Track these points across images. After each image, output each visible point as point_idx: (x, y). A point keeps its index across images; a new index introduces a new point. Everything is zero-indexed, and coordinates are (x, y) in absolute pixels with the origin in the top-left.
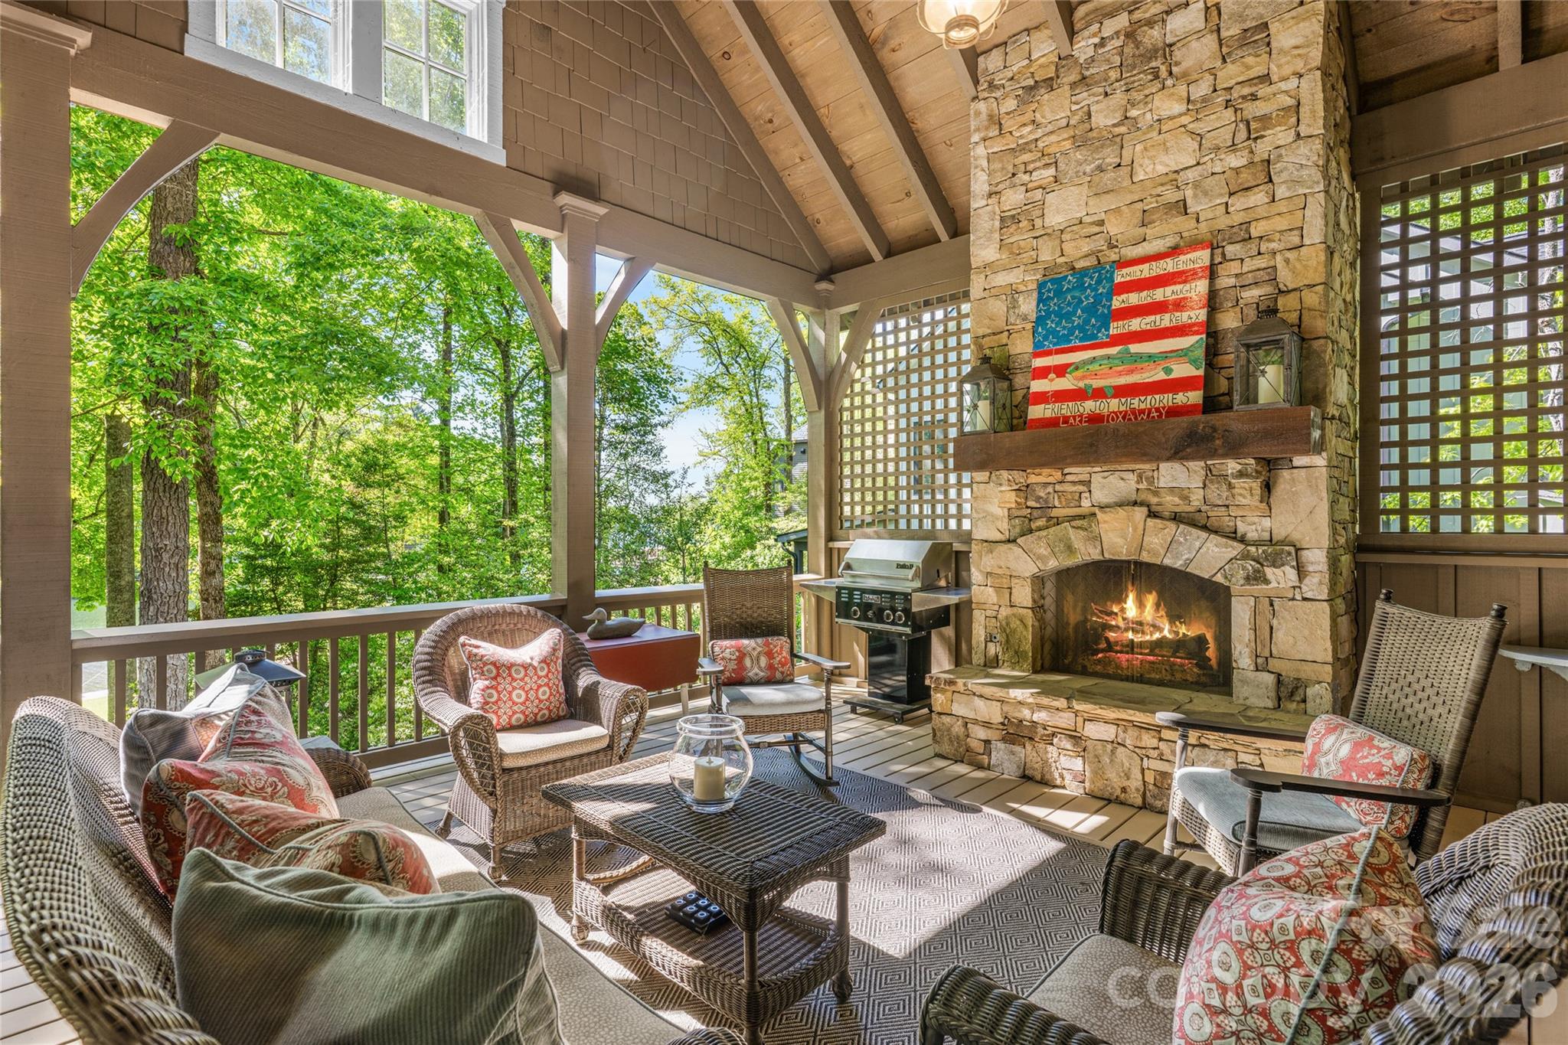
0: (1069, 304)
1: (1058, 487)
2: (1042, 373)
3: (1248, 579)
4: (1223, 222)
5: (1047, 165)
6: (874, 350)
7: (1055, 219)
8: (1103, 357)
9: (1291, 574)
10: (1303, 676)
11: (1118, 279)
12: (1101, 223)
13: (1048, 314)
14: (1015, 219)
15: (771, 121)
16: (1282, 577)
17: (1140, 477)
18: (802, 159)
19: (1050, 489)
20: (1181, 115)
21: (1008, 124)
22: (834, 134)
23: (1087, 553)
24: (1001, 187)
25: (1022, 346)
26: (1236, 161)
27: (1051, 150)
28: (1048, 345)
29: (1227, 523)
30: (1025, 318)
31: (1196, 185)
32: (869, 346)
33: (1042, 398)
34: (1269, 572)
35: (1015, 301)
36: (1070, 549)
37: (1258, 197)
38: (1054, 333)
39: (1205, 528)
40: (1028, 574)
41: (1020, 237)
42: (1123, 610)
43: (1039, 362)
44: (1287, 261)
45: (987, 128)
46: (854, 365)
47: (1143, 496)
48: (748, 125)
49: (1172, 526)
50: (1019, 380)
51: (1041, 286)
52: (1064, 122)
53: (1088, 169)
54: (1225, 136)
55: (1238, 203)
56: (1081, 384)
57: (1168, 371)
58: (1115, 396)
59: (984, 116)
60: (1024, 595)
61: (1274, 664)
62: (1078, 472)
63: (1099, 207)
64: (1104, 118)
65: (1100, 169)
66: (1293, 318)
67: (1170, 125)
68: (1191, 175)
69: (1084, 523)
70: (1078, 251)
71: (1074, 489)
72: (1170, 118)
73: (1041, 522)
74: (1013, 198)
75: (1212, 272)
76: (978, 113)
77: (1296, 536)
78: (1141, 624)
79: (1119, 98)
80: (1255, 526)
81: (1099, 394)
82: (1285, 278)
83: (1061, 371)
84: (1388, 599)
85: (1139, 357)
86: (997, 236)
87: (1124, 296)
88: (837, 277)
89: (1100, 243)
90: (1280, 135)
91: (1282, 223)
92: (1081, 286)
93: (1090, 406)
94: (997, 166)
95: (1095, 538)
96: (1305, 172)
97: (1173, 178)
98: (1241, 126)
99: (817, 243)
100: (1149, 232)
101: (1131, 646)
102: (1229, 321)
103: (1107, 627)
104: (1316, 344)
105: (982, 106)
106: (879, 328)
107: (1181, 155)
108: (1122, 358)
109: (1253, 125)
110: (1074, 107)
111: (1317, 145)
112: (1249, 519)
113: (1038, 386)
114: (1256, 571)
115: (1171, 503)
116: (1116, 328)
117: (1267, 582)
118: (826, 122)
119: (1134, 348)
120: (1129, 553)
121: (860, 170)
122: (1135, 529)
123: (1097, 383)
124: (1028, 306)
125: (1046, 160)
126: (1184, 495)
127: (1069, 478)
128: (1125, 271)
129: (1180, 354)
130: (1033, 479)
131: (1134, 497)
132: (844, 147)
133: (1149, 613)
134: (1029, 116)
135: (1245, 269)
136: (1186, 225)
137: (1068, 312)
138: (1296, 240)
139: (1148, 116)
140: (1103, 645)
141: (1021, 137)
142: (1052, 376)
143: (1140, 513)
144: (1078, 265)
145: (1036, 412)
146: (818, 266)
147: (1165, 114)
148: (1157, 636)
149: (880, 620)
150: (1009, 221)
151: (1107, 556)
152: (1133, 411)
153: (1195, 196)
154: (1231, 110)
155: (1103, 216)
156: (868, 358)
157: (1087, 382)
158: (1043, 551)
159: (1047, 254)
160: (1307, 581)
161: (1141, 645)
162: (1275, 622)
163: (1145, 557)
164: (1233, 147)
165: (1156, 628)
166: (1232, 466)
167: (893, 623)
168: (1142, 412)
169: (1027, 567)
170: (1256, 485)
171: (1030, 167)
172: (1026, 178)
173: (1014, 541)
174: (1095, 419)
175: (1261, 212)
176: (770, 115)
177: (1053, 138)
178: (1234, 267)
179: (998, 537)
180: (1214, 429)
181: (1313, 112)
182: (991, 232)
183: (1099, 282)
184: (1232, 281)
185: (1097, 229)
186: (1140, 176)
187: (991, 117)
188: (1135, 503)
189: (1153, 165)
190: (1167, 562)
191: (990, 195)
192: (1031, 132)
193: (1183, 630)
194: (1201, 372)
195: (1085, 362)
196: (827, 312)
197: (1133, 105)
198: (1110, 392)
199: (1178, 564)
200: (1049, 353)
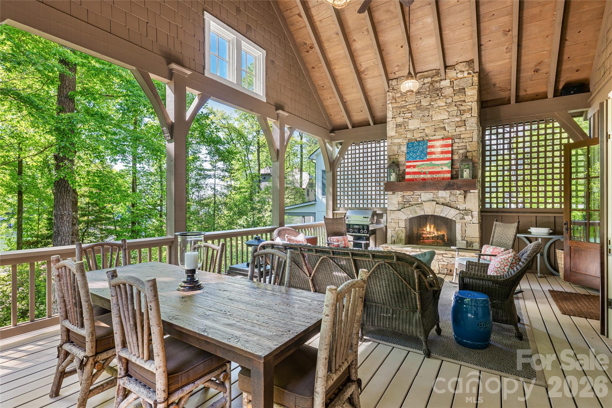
0: (416, 149)
1: (412, 196)
2: (409, 167)
3: (460, 219)
4: (454, 134)
5: (409, 113)
6: (348, 154)
7: (411, 127)
8: (425, 164)
9: (470, 217)
10: (472, 241)
11: (429, 145)
12: (424, 130)
13: (410, 152)
14: (400, 125)
15: (323, 87)
16: (468, 218)
17: (434, 194)
18: (330, 98)
19: (410, 197)
20: (444, 106)
21: (398, 100)
22: (342, 93)
23: (421, 213)
24: (396, 116)
25: (402, 159)
26: (458, 119)
27: (410, 109)
28: (410, 160)
29: (455, 206)
30: (403, 152)
31: (448, 123)
32: (346, 153)
33: (409, 173)
34: (465, 217)
35: (400, 147)
36: (416, 212)
37: (463, 129)
38: (412, 156)
39: (450, 207)
40: (404, 219)
41: (401, 130)
42: (426, 229)
43: (408, 164)
44: (469, 144)
45: (392, 100)
46: (342, 158)
47: (435, 199)
48: (315, 87)
49: (442, 206)
50: (401, 168)
51: (408, 144)
52: (414, 102)
53: (421, 115)
54: (455, 113)
55: (458, 129)
56: (420, 170)
57: (442, 168)
58: (429, 174)
59: (391, 97)
60: (402, 224)
61: (466, 239)
62: (418, 192)
63: (423, 126)
64: (425, 103)
65: (424, 116)
66: (470, 158)
67: (442, 108)
68: (447, 121)
69: (420, 205)
70: (418, 136)
71: (416, 197)
72: (442, 106)
73: (408, 205)
74: (400, 120)
75: (452, 145)
76: (389, 96)
77: (471, 209)
78: (430, 232)
79: (428, 99)
80: (462, 206)
81: (425, 173)
82: (469, 148)
83: (414, 167)
84: (496, 221)
85: (435, 164)
86: (395, 129)
87: (430, 149)
88: (336, 132)
89: (423, 135)
90: (467, 115)
91: (468, 136)
92: (419, 145)
93: (422, 176)
94: (395, 110)
95: (422, 209)
96: (473, 125)
97: (442, 121)
98: (459, 111)
99: (330, 121)
100: (436, 133)
101: (428, 238)
102: (456, 157)
103: (423, 234)
104: (476, 164)
105: (390, 94)
106: (350, 148)
107: (445, 116)
108: (430, 165)
109: (461, 112)
110: (417, 99)
111: (476, 119)
112: (460, 205)
113: (408, 170)
114: (462, 217)
115: (442, 201)
116: (428, 157)
117: (465, 219)
118: (341, 89)
119: (433, 162)
120: (431, 213)
121: (348, 103)
122: (433, 207)
123: (424, 170)
124: (404, 149)
125: (409, 111)
126: (445, 198)
127: (415, 194)
128: (430, 143)
129: (445, 165)
130: (405, 194)
131: (432, 199)
132: (345, 97)
133: (432, 230)
134: (404, 99)
135: (460, 145)
136: (446, 133)
137: (416, 152)
138: (471, 140)
139: (436, 105)
140: (422, 238)
141: (402, 104)
142: (412, 168)
143: (434, 203)
144: (418, 139)
145: (407, 177)
146: (330, 128)
147: (440, 105)
148: (434, 235)
149: (359, 233)
150: (398, 126)
151: (426, 214)
152: (434, 178)
153: (448, 126)
154: (456, 107)
155: (424, 128)
156: (346, 157)
157: (422, 170)
158: (409, 213)
159: (409, 136)
160: (473, 219)
161: (430, 237)
162: (466, 229)
163: (436, 214)
164: (457, 116)
165: (434, 233)
166: (458, 192)
167: (363, 233)
168: (436, 178)
169: (404, 217)
170: (463, 197)
171: (405, 112)
172: (403, 115)
173: (400, 210)
174: (424, 179)
175: (463, 132)
176: (323, 85)
177: (411, 106)
178: (457, 145)
179: (396, 209)
180: (454, 183)
181: (475, 111)
182: (393, 128)
183: (424, 145)
184: (456, 148)
185: (423, 131)
186: (434, 119)
187: (393, 97)
188: (433, 200)
189: (437, 117)
190: (441, 215)
191: (393, 118)
192: (404, 103)
193: (439, 233)
194: (450, 169)
195: (421, 165)
196: (333, 142)
197: (432, 101)
198: (427, 173)
199: (444, 216)
200: (411, 162)
